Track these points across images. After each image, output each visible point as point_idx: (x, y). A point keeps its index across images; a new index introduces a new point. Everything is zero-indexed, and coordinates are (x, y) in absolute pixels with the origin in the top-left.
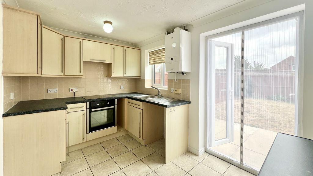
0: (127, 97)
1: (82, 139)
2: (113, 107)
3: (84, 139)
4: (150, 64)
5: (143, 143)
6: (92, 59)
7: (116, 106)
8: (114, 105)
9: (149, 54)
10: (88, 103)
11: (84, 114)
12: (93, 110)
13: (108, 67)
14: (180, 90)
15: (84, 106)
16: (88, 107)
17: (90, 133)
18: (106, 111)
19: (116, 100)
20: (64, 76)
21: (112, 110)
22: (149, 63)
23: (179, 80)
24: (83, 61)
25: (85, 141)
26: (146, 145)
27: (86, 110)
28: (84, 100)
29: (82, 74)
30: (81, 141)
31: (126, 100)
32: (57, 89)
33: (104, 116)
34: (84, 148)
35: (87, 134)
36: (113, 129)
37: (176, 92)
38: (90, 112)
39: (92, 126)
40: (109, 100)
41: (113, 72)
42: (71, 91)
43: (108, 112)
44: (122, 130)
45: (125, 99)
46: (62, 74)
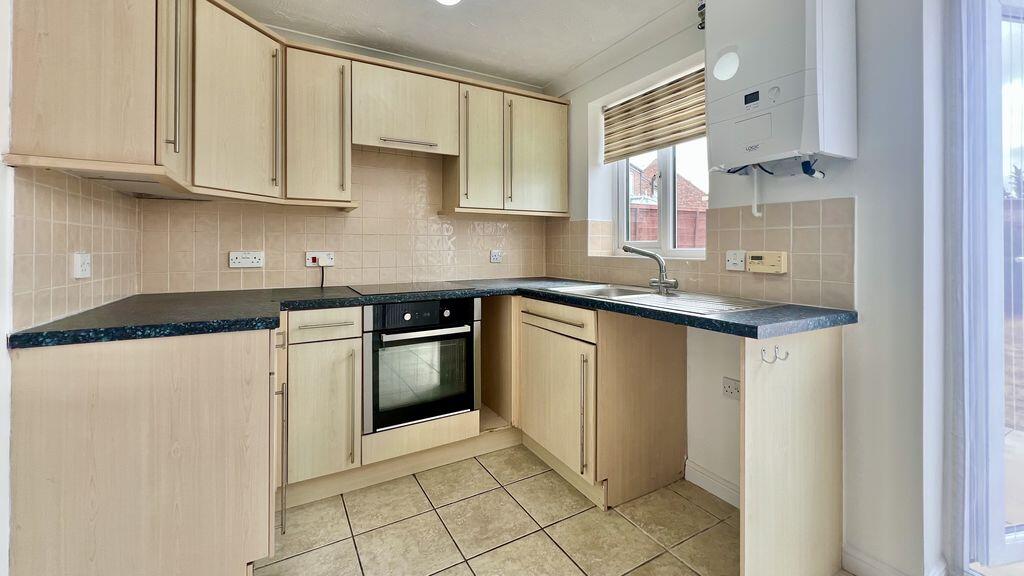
0: (518, 289)
1: (343, 454)
2: (466, 329)
3: (352, 454)
4: (608, 160)
5: (598, 497)
6: (384, 135)
7: (477, 325)
8: (470, 321)
9: (603, 117)
10: (369, 310)
11: (352, 355)
12: (386, 338)
13: (444, 169)
14: (784, 254)
15: (355, 320)
16: (369, 326)
17: (375, 432)
18: (435, 346)
19: (477, 302)
20: (283, 202)
21: (463, 342)
22: (602, 156)
23: (775, 206)
24: (354, 146)
25: (357, 464)
26: (609, 508)
27: (362, 337)
28: (356, 295)
29: (346, 195)
30: (342, 464)
31: (516, 304)
32: (262, 255)
33: (431, 366)
34: (354, 493)
35: (363, 435)
36: (466, 421)
37: (756, 267)
38: (378, 345)
39: (384, 404)
40: (451, 300)
41: (462, 190)
42: (309, 263)
43: (443, 351)
44: (501, 425)
45: (513, 298)
46: (276, 191)
